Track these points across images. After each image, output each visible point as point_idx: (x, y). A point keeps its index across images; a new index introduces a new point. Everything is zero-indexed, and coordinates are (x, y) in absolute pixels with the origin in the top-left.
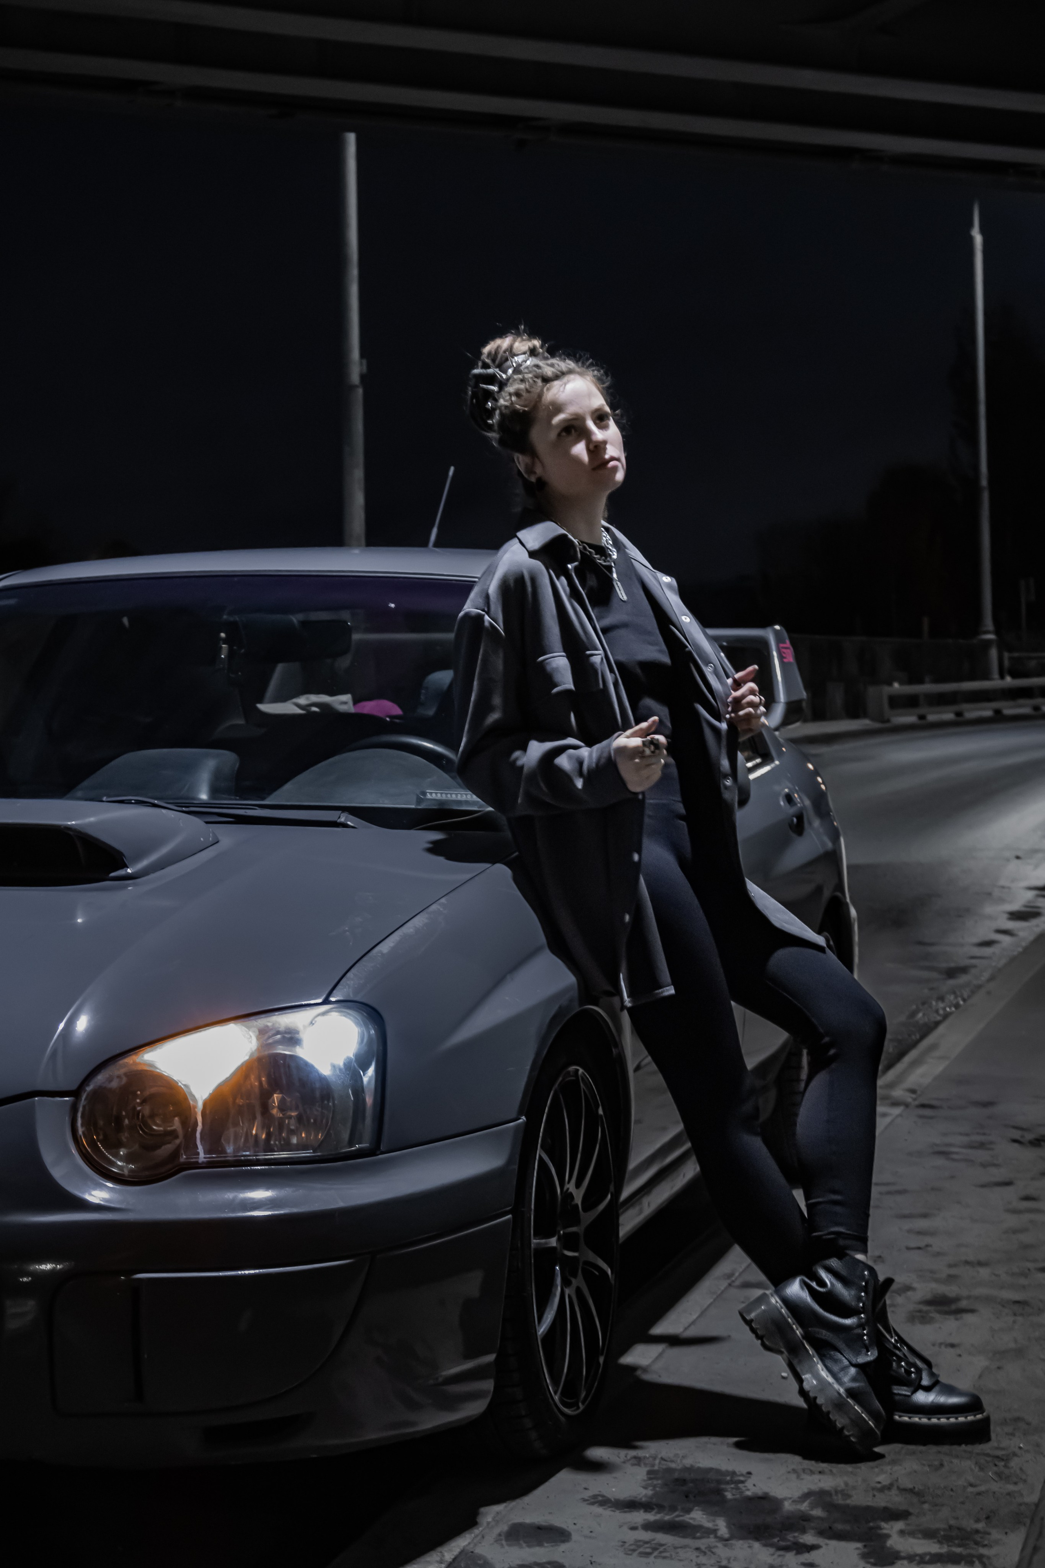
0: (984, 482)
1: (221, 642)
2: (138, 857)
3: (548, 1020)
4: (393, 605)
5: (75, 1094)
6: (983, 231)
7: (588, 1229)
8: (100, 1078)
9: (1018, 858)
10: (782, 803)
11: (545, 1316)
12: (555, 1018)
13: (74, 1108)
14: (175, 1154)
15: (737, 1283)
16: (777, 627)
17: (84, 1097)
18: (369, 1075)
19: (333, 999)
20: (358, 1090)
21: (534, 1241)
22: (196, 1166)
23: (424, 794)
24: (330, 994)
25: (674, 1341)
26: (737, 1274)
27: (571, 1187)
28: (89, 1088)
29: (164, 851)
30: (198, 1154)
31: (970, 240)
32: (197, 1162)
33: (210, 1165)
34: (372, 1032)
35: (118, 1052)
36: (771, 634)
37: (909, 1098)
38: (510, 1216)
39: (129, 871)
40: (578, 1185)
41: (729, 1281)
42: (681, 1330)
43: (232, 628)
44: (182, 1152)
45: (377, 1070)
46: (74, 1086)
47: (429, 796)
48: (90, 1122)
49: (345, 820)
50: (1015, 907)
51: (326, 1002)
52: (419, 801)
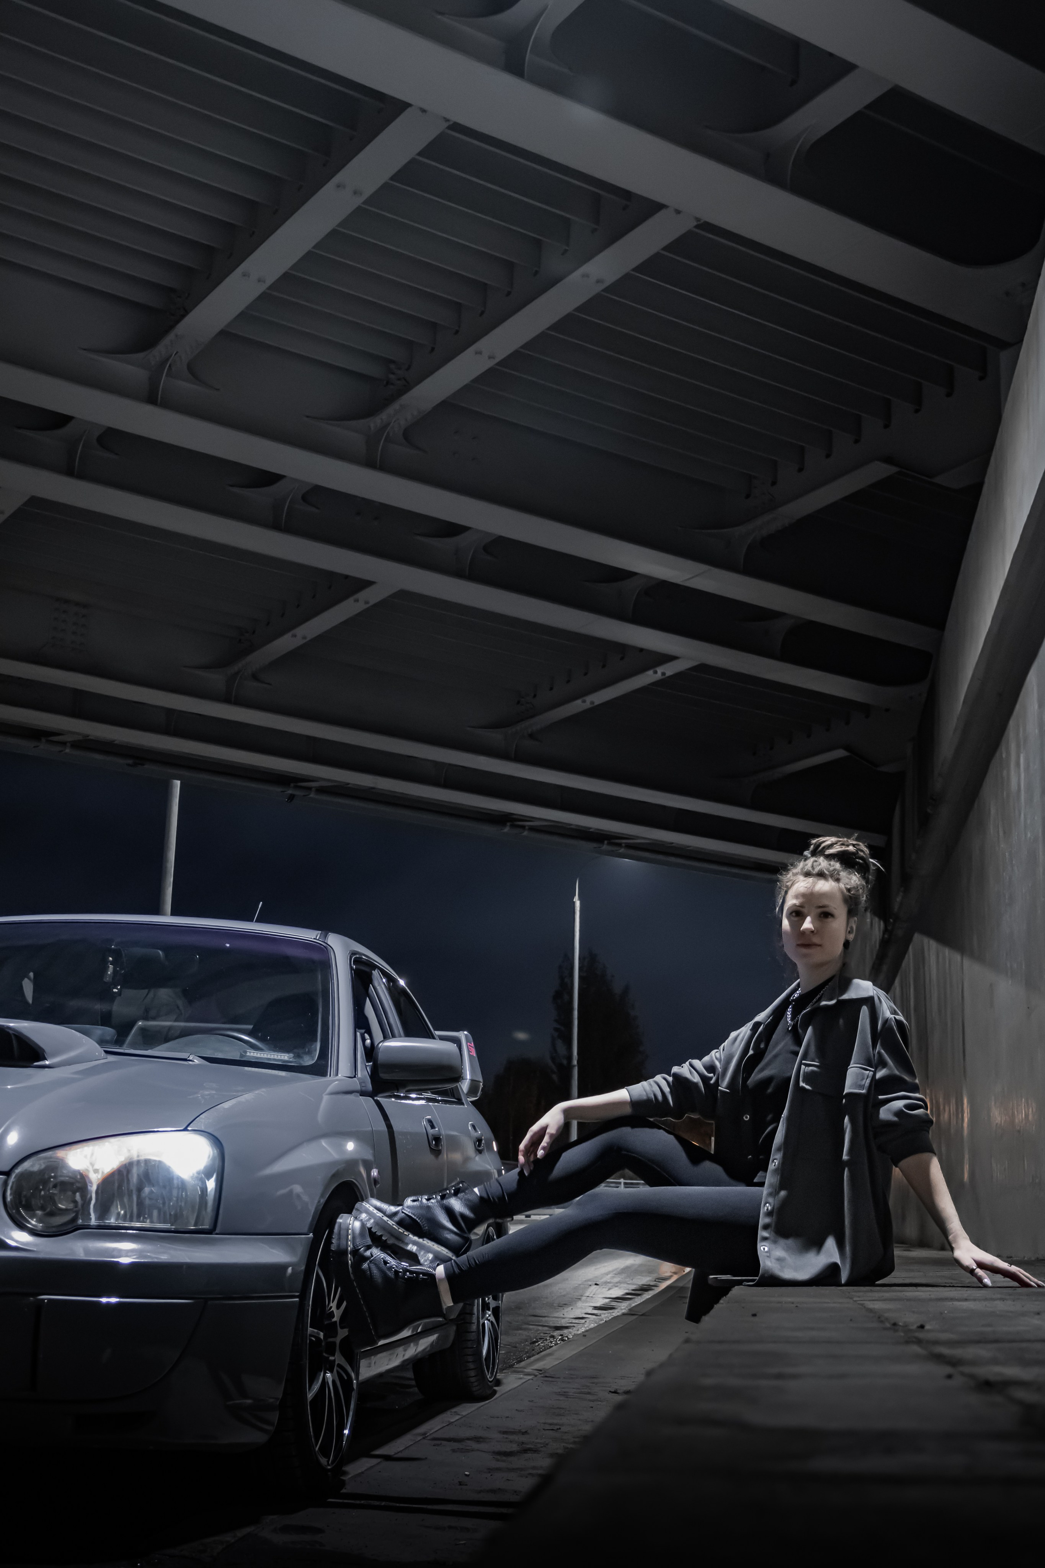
0: (575, 1062)
1: (109, 963)
2: (54, 1055)
3: (330, 1175)
4: (228, 945)
5: (8, 1174)
6: (580, 899)
7: (342, 1341)
8: (26, 1165)
9: (596, 1284)
10: (470, 1128)
11: (313, 1387)
12: (334, 1176)
13: (6, 1183)
14: (74, 1220)
15: (428, 1438)
16: (466, 1033)
17: (13, 1176)
18: (211, 1184)
19: (189, 1128)
20: (204, 1190)
21: (310, 1329)
22: (88, 1227)
23: (246, 1052)
24: (188, 1126)
25: (387, 1458)
26: (428, 1434)
27: (334, 1309)
28: (18, 1170)
29: (72, 1054)
30: (91, 1219)
31: (574, 903)
32: (90, 1225)
33: (99, 1227)
34: (216, 1151)
35: (40, 1149)
36: (463, 1035)
37: (536, 1373)
38: (298, 1299)
39: (47, 1063)
40: (338, 1307)
41: (424, 1436)
42: (393, 1454)
43: (117, 954)
44: (80, 1216)
45: (217, 1181)
46: (6, 1168)
47: (248, 1054)
48: (17, 1193)
49: (193, 1058)
50: (598, 1305)
51: (185, 1129)
52: (242, 1056)
